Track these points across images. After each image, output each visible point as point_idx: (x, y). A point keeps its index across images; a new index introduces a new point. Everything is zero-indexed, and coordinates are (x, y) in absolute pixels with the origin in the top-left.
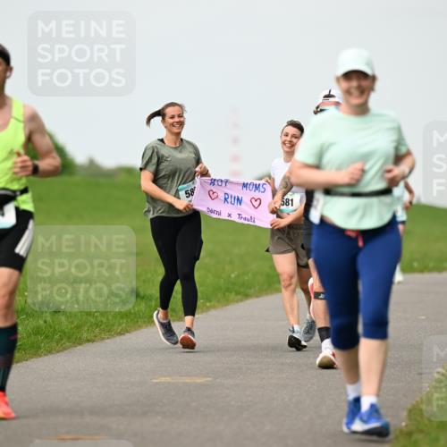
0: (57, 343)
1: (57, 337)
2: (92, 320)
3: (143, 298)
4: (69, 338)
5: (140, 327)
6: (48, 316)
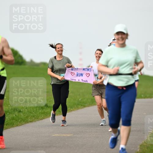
0: (20, 123)
1: (20, 120)
2: (32, 115)
3: (49, 107)
4: (24, 121)
6: (16, 113)
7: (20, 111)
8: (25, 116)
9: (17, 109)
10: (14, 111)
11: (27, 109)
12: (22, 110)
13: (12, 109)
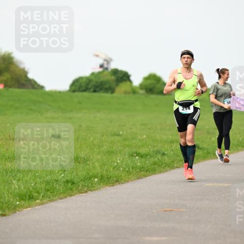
0: (164, 168)
1: (163, 166)
2: (179, 158)
3: (201, 149)
4: (169, 166)
5: (200, 162)
6: (159, 156)
7: (164, 154)
8: (170, 159)
9: (160, 151)
10: (156, 153)
11: (172, 151)
12: (166, 153)
13: (153, 151)
